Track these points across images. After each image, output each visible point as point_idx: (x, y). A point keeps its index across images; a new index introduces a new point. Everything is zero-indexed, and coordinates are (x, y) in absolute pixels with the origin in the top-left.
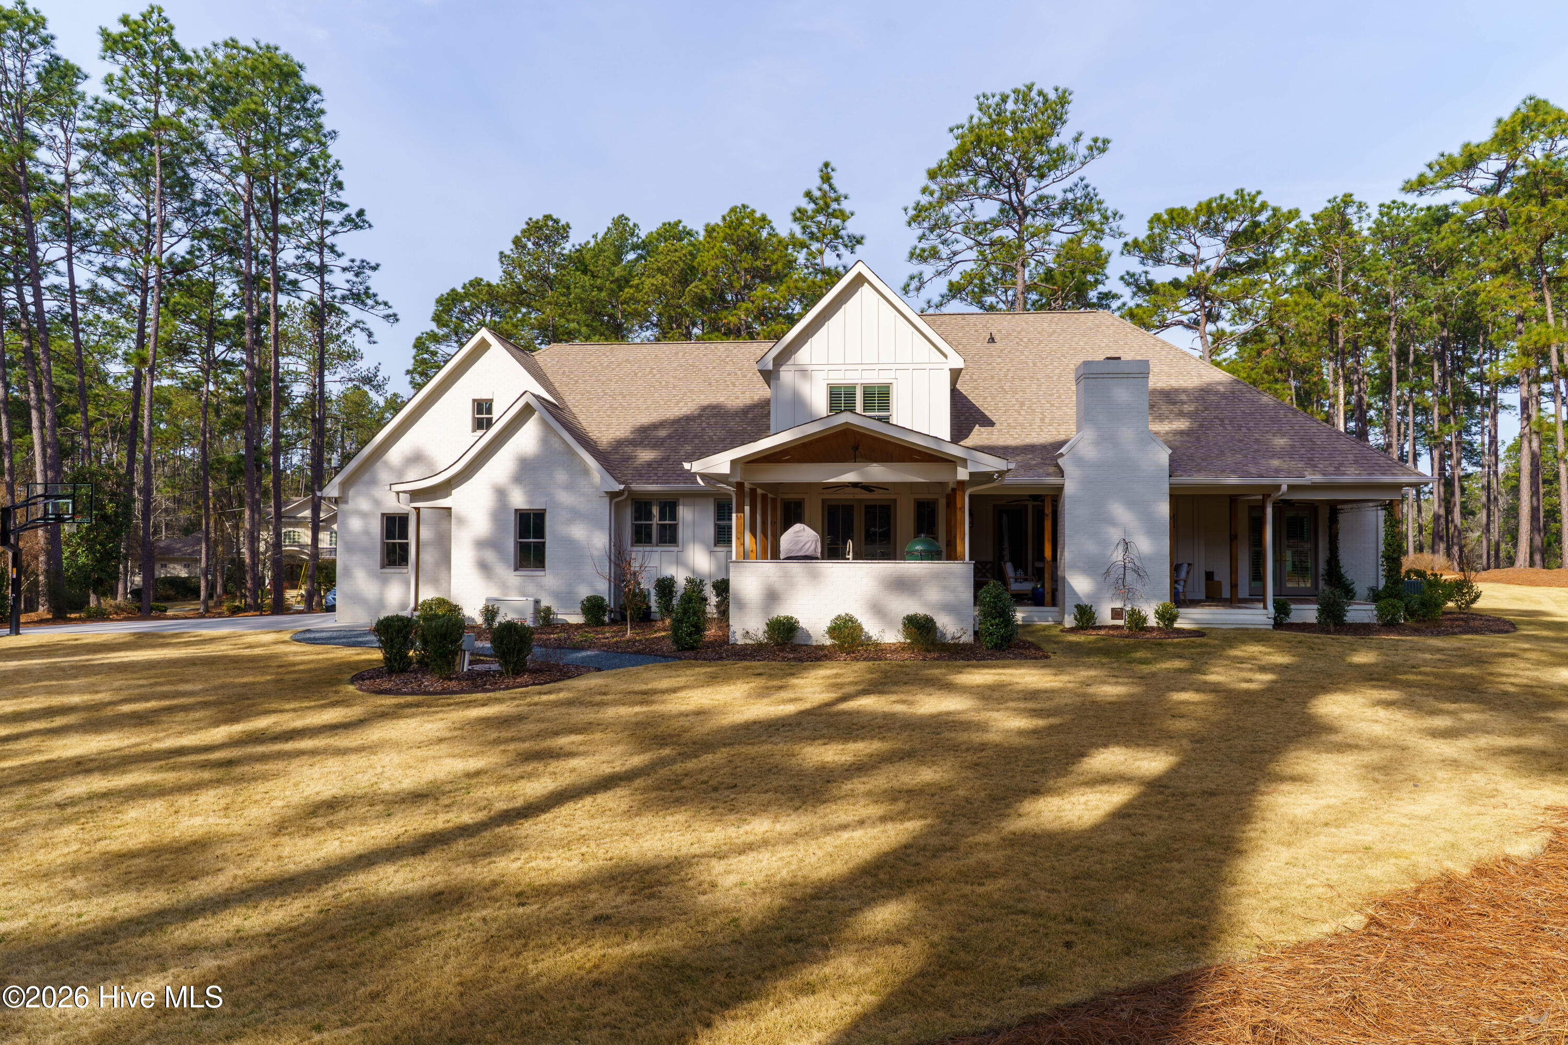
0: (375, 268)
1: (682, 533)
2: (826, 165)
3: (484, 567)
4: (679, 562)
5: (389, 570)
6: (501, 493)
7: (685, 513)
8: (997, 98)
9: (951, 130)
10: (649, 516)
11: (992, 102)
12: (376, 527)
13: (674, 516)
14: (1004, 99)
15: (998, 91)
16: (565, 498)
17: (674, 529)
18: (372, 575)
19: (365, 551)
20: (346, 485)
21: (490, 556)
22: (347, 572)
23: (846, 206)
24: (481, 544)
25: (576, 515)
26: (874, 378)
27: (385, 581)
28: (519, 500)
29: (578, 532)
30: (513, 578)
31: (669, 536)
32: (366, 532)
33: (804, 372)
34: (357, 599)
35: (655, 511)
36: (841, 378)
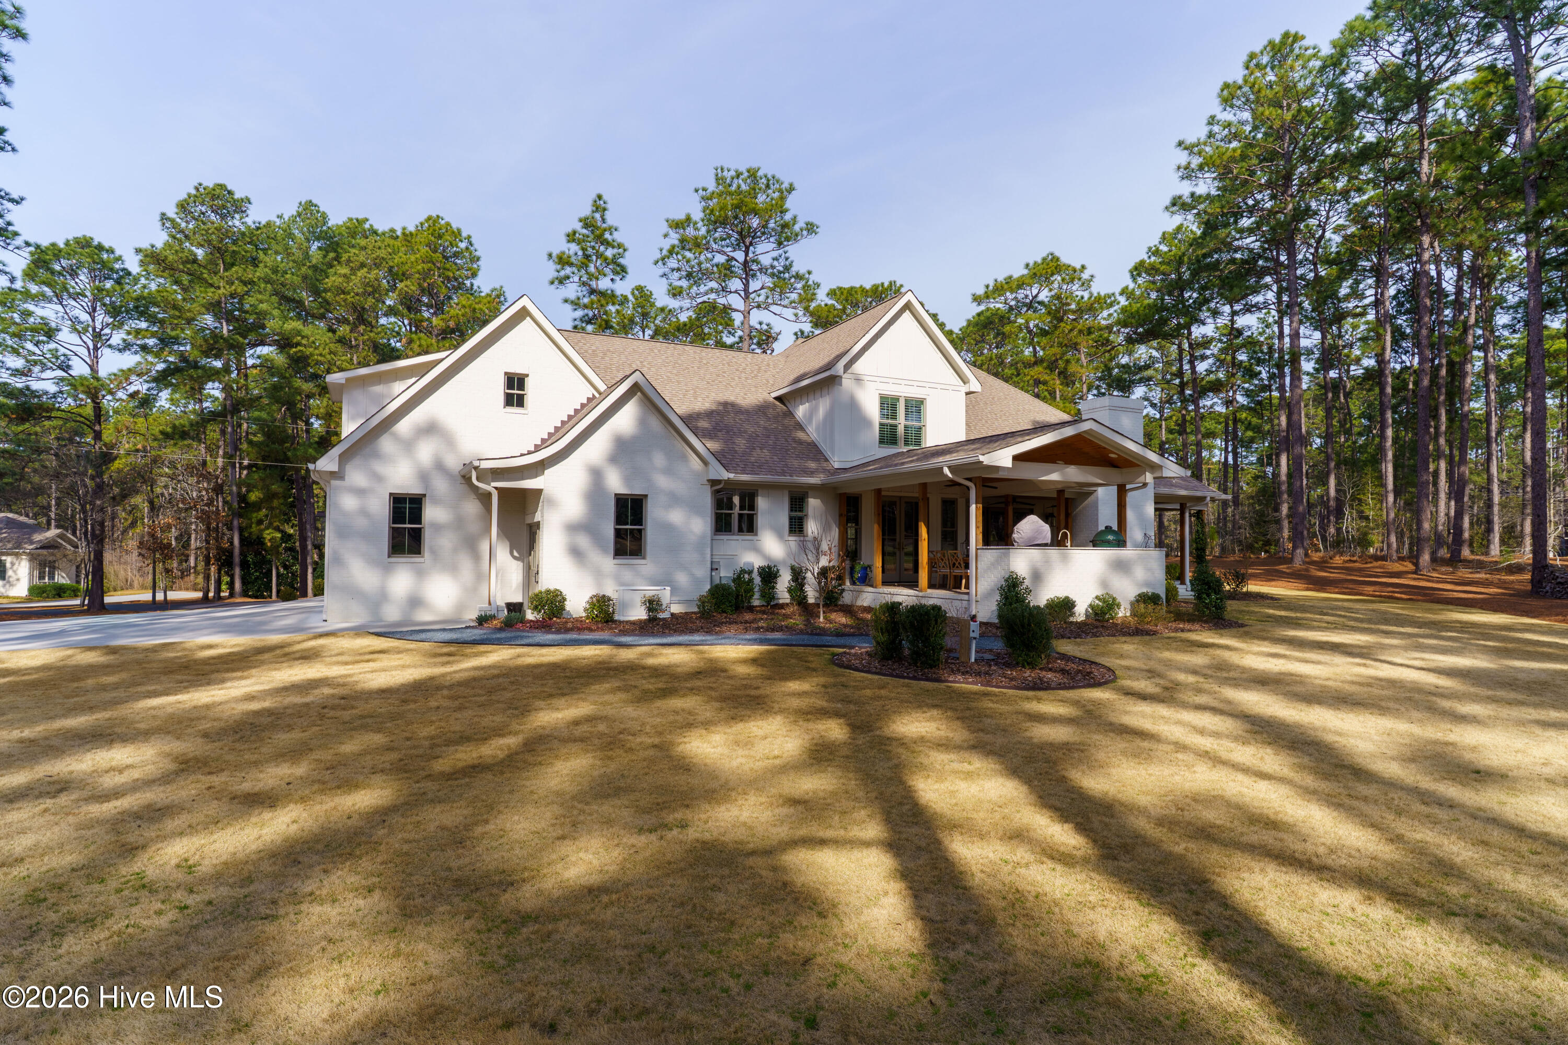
1: (761, 520)
2: (600, 197)
3: (576, 553)
4: (757, 550)
6: (596, 475)
7: (762, 503)
9: (697, 191)
10: (730, 506)
12: (381, 508)
13: (752, 507)
16: (662, 482)
18: (373, 562)
19: (367, 536)
20: (344, 458)
21: (583, 541)
22: (338, 561)
24: (573, 528)
25: (674, 500)
28: (616, 483)
29: (676, 517)
30: (608, 563)
31: (748, 526)
32: (363, 512)
35: (736, 500)
36: (892, 390)
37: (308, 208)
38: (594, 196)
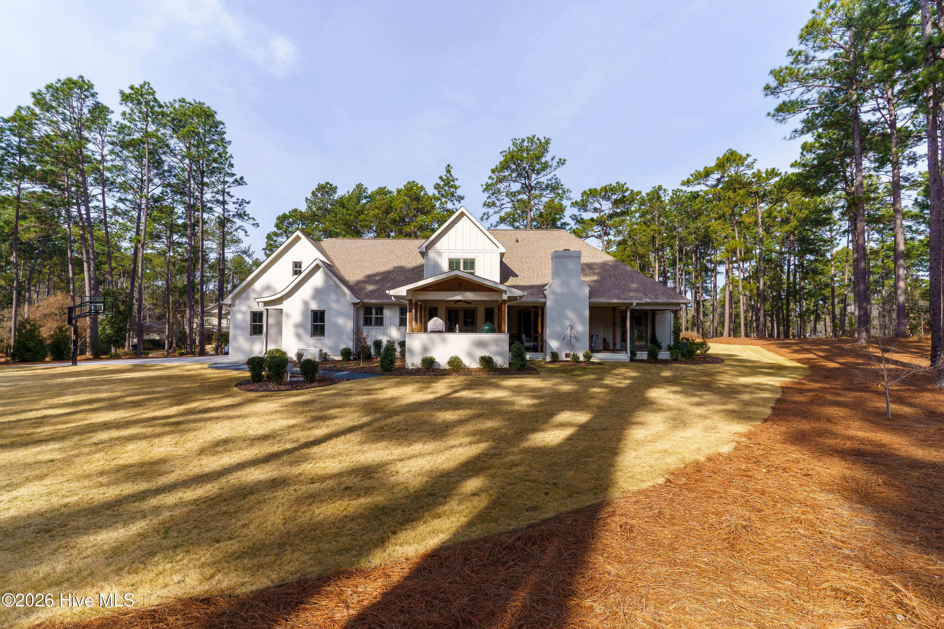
0: (248, 203)
1: (386, 321)
2: (449, 166)
3: (298, 336)
4: (385, 334)
5: (255, 336)
6: (306, 304)
7: (387, 313)
8: (520, 140)
10: (371, 313)
11: (518, 142)
12: (248, 317)
13: (382, 314)
14: (523, 141)
15: (520, 138)
16: (335, 306)
17: (382, 319)
18: (247, 340)
19: (243, 328)
20: (234, 299)
21: (301, 331)
22: (235, 338)
23: (457, 183)
24: (297, 326)
25: (339, 314)
26: (468, 256)
27: (253, 342)
28: (314, 306)
29: (341, 321)
30: (312, 341)
31: (380, 322)
32: (244, 320)
33: (439, 254)
34: (239, 350)
35: (374, 311)
36: (454, 256)
37: (359, 186)
38: (446, 165)
